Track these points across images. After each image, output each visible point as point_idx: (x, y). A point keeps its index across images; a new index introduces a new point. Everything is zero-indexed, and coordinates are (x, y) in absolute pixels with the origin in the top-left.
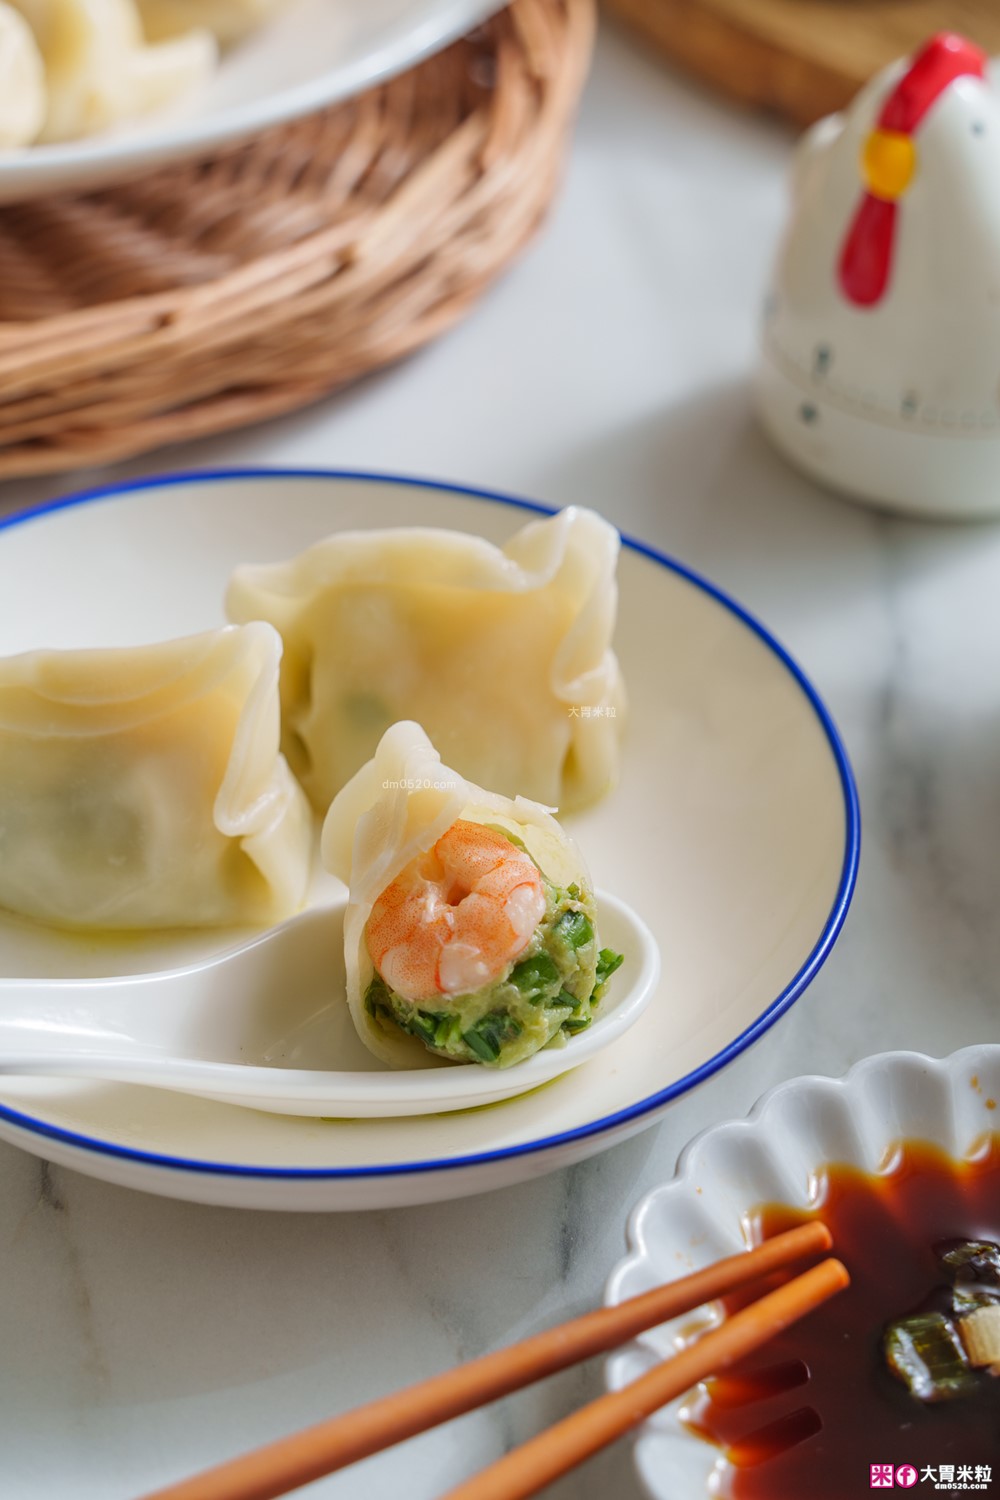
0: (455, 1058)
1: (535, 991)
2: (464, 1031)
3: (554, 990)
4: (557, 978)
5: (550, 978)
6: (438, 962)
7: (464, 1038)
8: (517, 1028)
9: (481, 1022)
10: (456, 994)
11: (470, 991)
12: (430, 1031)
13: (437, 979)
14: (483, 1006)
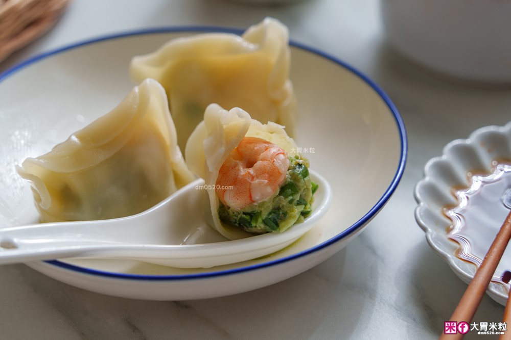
0: (261, 231)
1: (291, 198)
2: (264, 218)
3: (297, 197)
4: (298, 192)
5: (296, 192)
6: (250, 189)
7: (264, 222)
8: (285, 214)
9: (270, 214)
10: (259, 202)
11: (265, 200)
12: (249, 220)
13: (251, 197)
14: (270, 206)
